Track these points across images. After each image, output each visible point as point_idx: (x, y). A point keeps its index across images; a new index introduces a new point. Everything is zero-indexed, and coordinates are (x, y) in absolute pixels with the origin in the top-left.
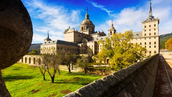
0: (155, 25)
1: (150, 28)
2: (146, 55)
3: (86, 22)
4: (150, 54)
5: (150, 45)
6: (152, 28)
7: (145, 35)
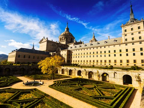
0: (139, 28)
1: (132, 31)
2: (129, 66)
3: (64, 34)
4: (135, 64)
5: (134, 52)
6: (136, 31)
7: (126, 40)
